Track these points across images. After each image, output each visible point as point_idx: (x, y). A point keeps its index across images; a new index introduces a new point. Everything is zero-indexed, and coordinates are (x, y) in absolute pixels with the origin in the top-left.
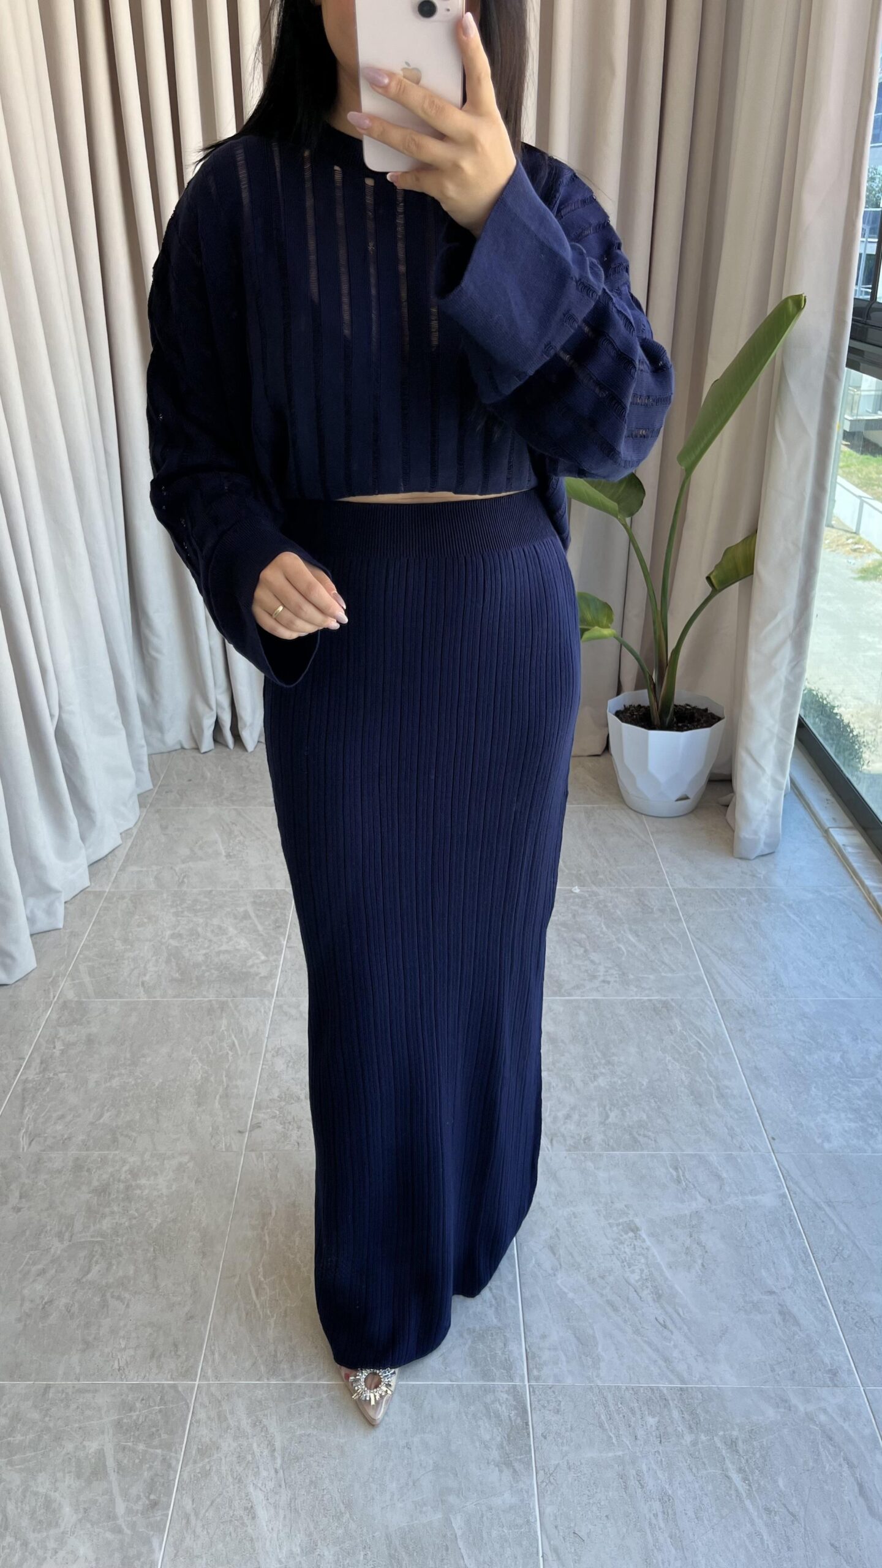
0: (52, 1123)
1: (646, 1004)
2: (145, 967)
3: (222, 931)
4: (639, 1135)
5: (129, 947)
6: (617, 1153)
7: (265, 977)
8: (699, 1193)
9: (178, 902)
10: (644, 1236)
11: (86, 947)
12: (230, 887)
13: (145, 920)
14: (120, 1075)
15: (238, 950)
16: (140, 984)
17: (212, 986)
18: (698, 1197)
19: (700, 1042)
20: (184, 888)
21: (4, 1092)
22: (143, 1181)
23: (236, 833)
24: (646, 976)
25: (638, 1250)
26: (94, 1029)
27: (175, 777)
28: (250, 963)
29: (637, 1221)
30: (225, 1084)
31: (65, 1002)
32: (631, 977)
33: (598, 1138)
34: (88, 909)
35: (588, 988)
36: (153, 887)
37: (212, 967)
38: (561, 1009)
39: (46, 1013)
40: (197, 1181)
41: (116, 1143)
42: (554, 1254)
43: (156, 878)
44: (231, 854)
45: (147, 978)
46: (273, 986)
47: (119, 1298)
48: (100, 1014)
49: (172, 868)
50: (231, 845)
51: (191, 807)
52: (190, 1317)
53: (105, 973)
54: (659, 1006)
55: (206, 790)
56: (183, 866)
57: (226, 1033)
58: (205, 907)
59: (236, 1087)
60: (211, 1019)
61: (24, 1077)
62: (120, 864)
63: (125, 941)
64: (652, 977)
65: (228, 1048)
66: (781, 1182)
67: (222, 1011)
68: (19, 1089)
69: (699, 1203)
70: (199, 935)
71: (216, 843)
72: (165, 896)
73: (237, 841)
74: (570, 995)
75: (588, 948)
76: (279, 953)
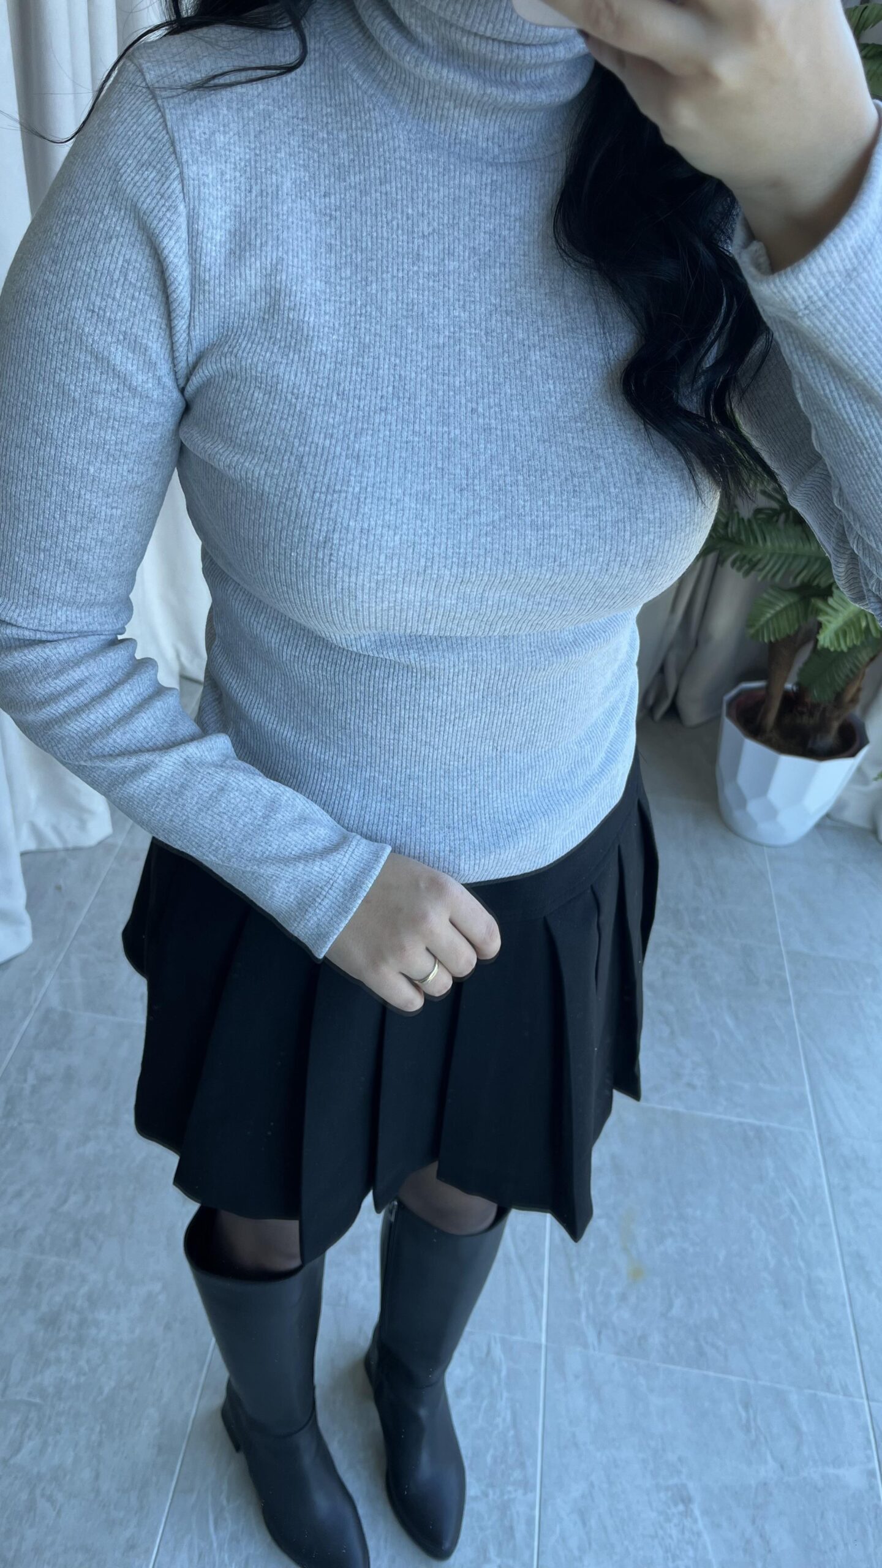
4: (707, 1343)
6: (678, 1368)
8: (771, 1453)
10: (697, 1513)
11: (82, 929)
18: (769, 1457)
19: (796, 1202)
22: (101, 1315)
24: (740, 1084)
25: (687, 1535)
26: (76, 1059)
29: (691, 1485)
31: (47, 1009)
32: (723, 1083)
33: (656, 1339)
40: (168, 1327)
41: (77, 1248)
42: (584, 1524)
47: (50, 1499)
48: (86, 1037)
52: (131, 1546)
54: (751, 1134)
64: (746, 1086)
66: (871, 1448)
69: (768, 1470)
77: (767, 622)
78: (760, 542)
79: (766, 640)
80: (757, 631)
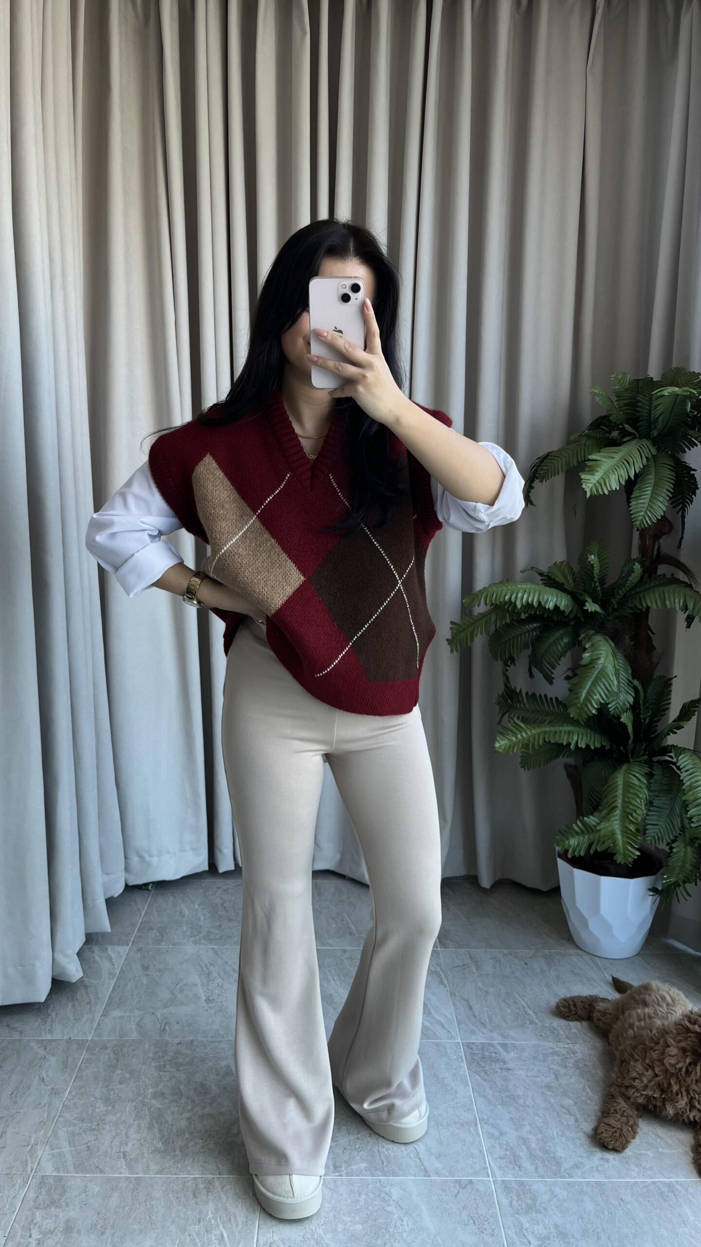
1: (651, 1188)
2: (126, 1134)
5: (110, 1108)
9: (160, 1054)
12: (212, 1037)
13: (128, 1076)
17: (196, 1159)
20: (167, 1039)
23: (214, 974)
26: (72, 1214)
27: (156, 915)
31: (42, 1176)
34: (69, 1062)
35: (588, 1167)
36: (134, 1036)
37: (196, 1134)
38: (565, 1193)
39: (23, 1191)
43: (138, 1025)
44: (211, 998)
45: (128, 1148)
48: (80, 1194)
49: (153, 1013)
50: (210, 988)
51: (171, 946)
53: (86, 1141)
55: (185, 928)
56: (165, 1011)
57: (213, 1221)
58: (188, 1060)
60: (197, 1203)
62: (103, 1008)
63: (107, 1100)
64: (649, 1153)
67: (208, 1192)
70: (182, 1095)
71: (196, 985)
72: (147, 1045)
73: (215, 984)
74: (570, 1176)
75: (578, 1116)
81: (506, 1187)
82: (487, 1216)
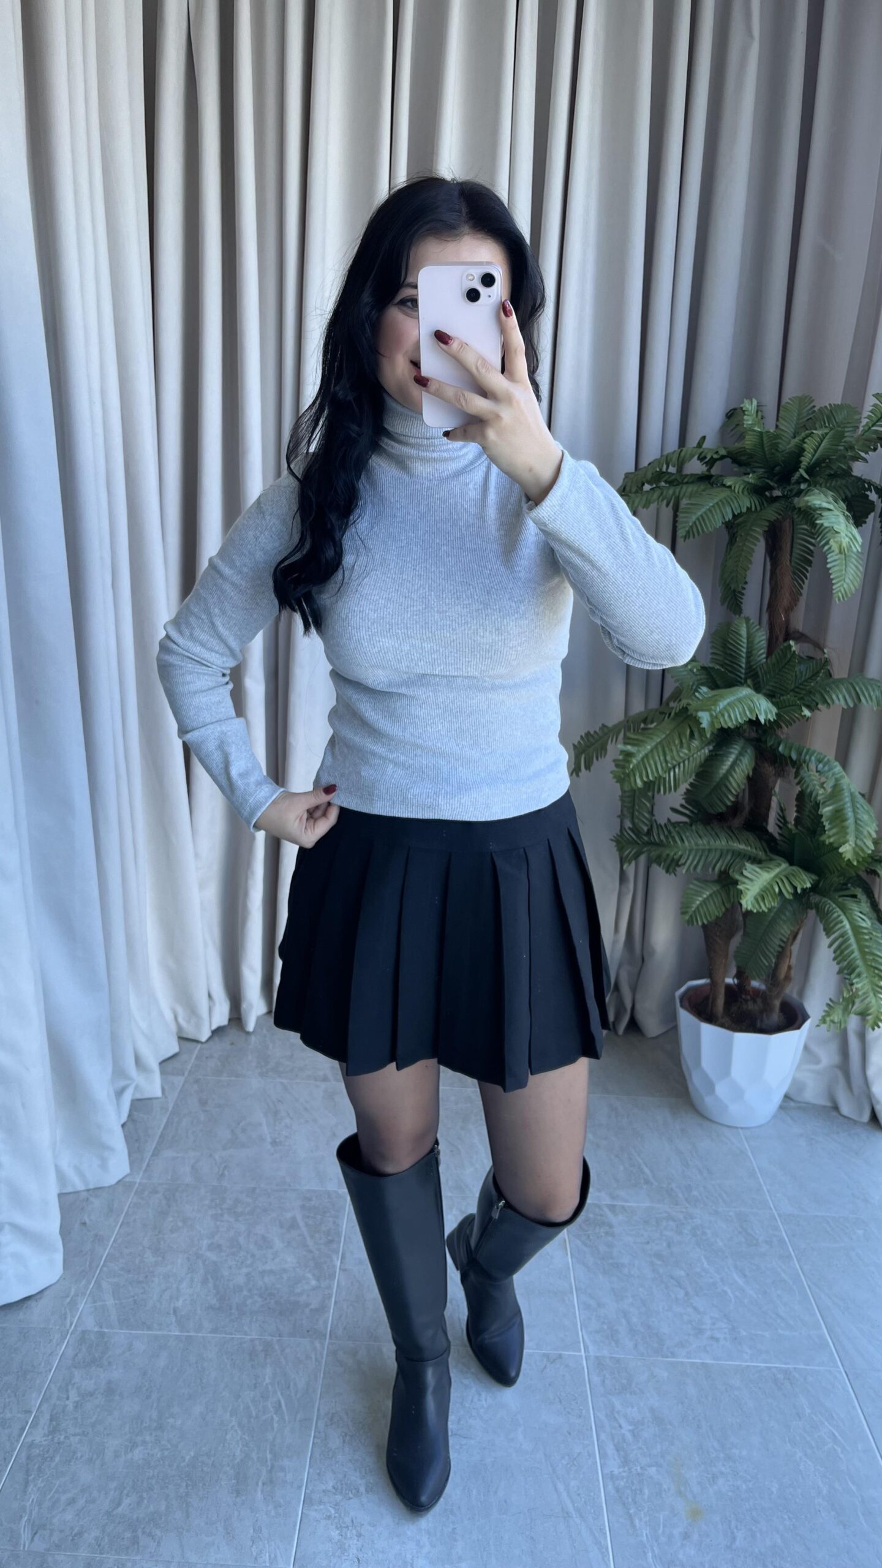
0: (61, 1509)
1: (765, 1375)
3: (265, 1242)
5: (160, 1258)
7: (316, 1310)
9: (218, 1201)
11: (111, 1257)
12: (276, 1185)
13: (180, 1224)
14: (144, 1442)
15: (285, 1270)
16: (172, 1312)
17: (255, 1317)
19: (836, 1433)
20: (225, 1183)
21: (5, 1459)
23: (283, 1114)
24: (759, 1333)
26: (116, 1374)
28: (298, 1290)
30: (269, 1463)
31: (84, 1332)
32: (744, 1333)
34: (115, 1205)
35: (694, 1346)
36: (189, 1180)
37: (256, 1292)
38: (666, 1374)
39: (61, 1347)
41: (136, 1546)
43: (193, 1167)
44: (278, 1140)
45: (180, 1304)
46: (326, 1322)
48: (123, 1352)
49: (211, 1155)
50: (277, 1128)
51: (233, 1078)
53: (132, 1294)
54: (780, 1376)
56: (224, 1154)
57: (270, 1386)
58: (248, 1209)
59: (283, 1469)
60: (253, 1366)
61: (29, 1439)
62: (154, 1146)
63: (157, 1250)
64: (767, 1334)
65: (272, 1409)
67: (266, 1355)
68: (24, 1455)
70: (240, 1248)
71: (260, 1125)
72: (202, 1192)
73: (283, 1124)
74: (673, 1355)
75: (689, 1290)
76: (332, 1276)
77: (698, 908)
78: (679, 842)
79: (700, 923)
80: (691, 916)
81: (599, 1364)
82: (576, 1395)
